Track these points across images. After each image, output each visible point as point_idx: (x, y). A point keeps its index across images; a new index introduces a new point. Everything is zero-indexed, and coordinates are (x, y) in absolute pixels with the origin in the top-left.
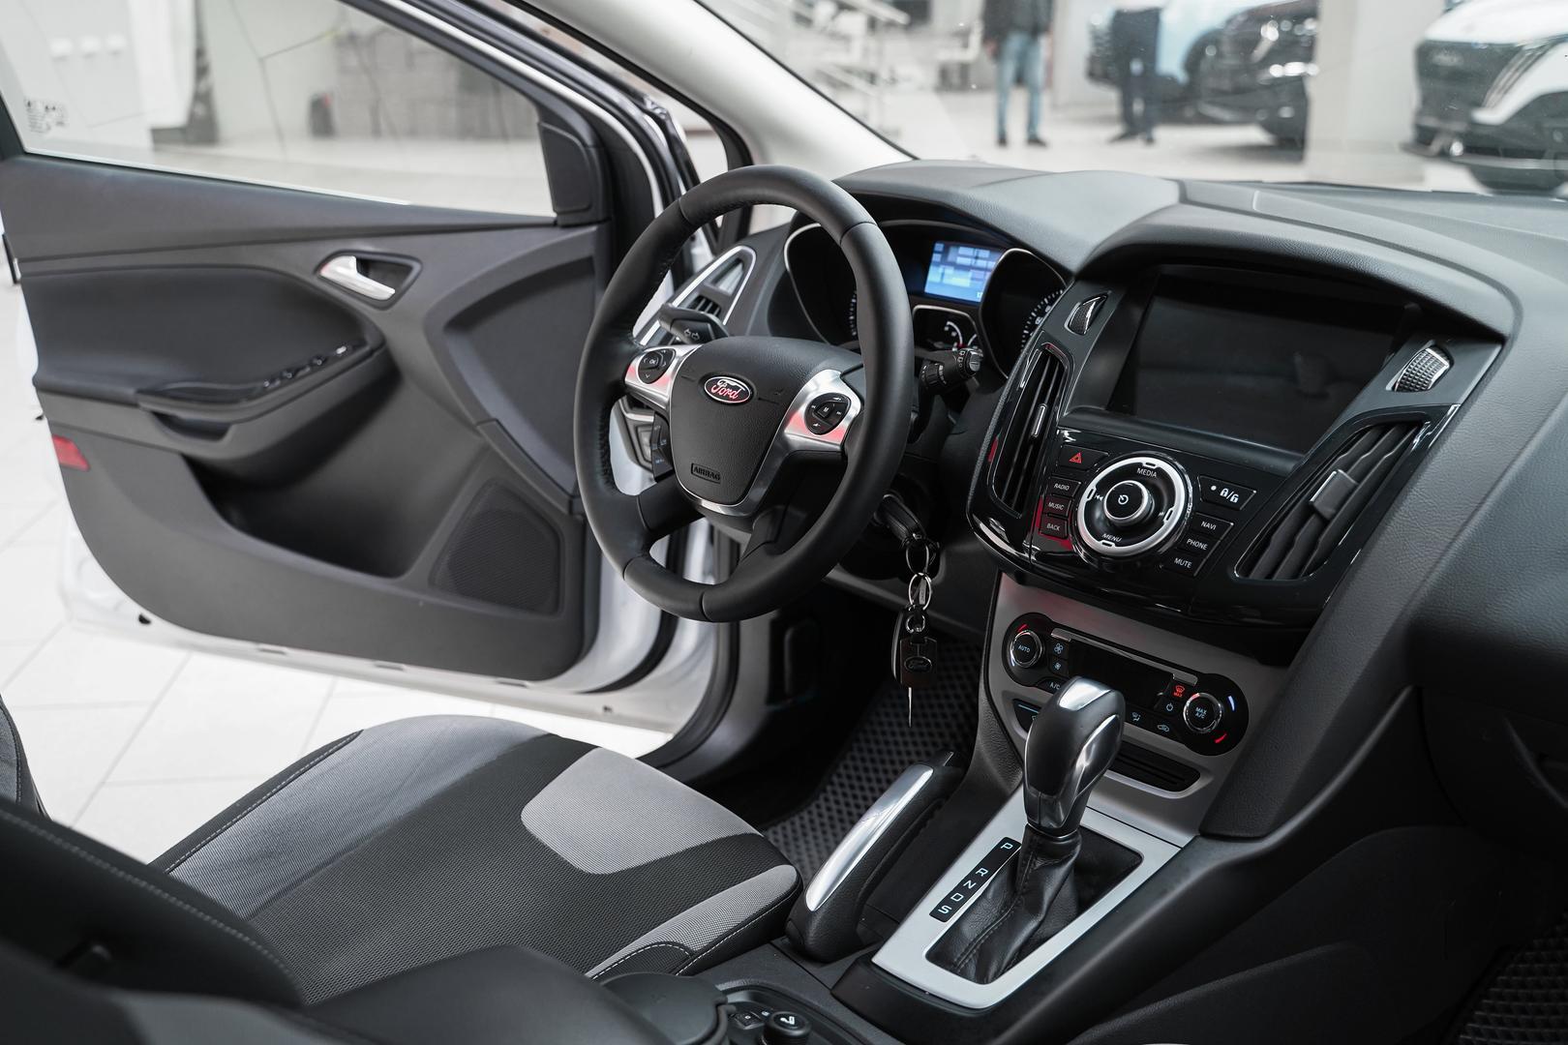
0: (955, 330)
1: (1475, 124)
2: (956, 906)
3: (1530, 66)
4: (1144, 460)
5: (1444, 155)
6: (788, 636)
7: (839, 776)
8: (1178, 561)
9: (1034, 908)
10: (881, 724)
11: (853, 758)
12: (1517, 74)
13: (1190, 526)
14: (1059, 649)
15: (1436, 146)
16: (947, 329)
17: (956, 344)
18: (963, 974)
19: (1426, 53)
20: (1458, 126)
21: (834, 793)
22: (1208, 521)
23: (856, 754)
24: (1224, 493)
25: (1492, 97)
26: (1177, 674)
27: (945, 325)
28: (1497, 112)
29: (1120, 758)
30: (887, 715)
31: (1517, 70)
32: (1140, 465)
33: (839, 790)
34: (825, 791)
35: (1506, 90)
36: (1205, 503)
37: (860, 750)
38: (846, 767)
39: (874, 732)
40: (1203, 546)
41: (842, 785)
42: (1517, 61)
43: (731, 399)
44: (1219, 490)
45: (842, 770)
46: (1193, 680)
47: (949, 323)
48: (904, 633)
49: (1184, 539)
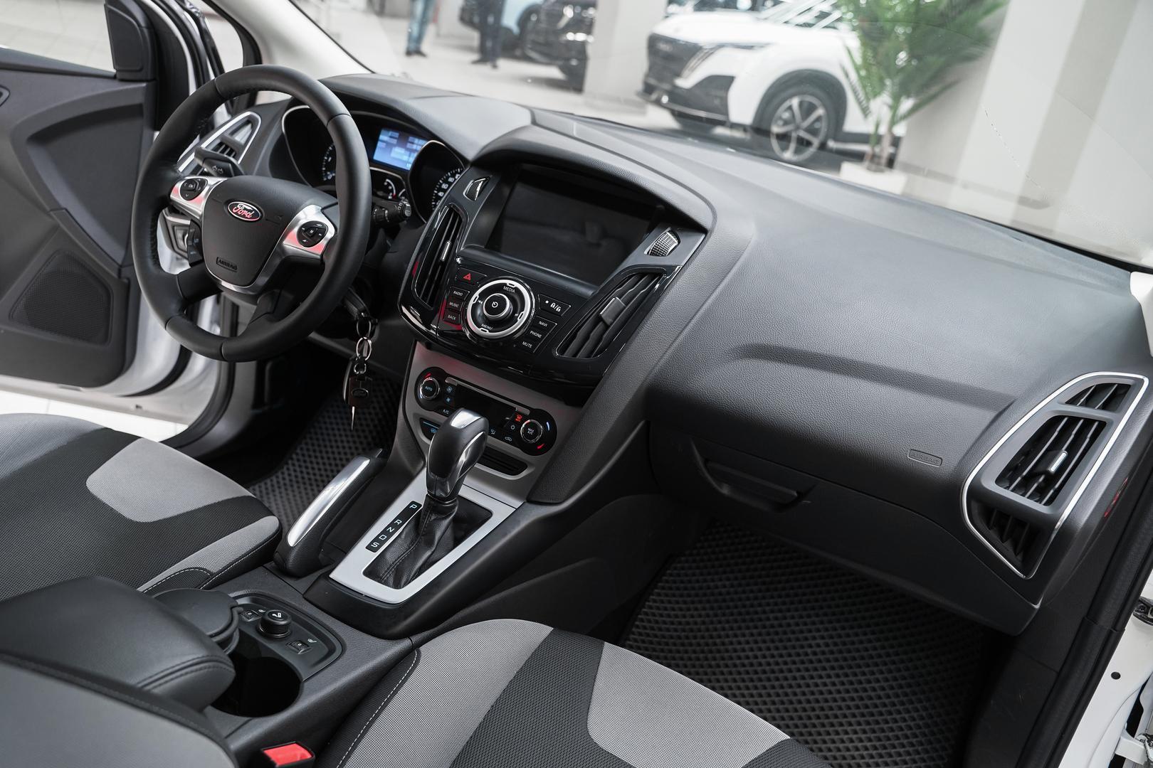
0: (391, 185)
1: (676, 87)
2: (382, 543)
3: (706, 57)
4: (508, 282)
5: (658, 103)
6: (268, 367)
7: (297, 454)
8: (524, 343)
9: (429, 543)
10: (325, 423)
11: (306, 444)
12: (699, 62)
13: (532, 323)
14: (449, 389)
15: (654, 96)
16: (386, 184)
17: (391, 194)
18: (386, 583)
19: (654, 41)
20: (666, 86)
21: (294, 465)
22: (543, 321)
23: (309, 441)
24: (553, 305)
25: (686, 72)
26: (518, 408)
27: (385, 181)
28: (686, 82)
29: (485, 456)
30: (329, 417)
31: (699, 60)
32: (505, 284)
33: (297, 463)
34: (287, 464)
35: (693, 69)
36: (542, 310)
37: (311, 439)
38: (302, 449)
39: (321, 428)
40: (539, 336)
41: (298, 460)
42: (700, 55)
43: (247, 218)
44: (550, 304)
45: (298, 451)
46: (527, 412)
47: (387, 180)
48: (352, 374)
49: (528, 331)
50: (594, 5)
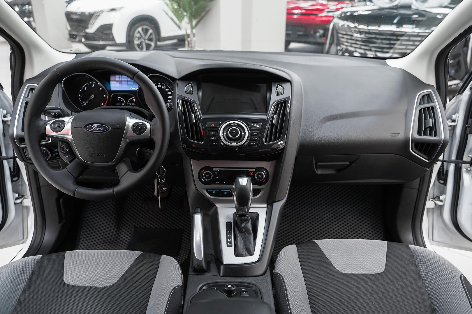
0: (122, 99)
1: (87, 33)
2: (231, 242)
3: (97, 18)
4: (232, 122)
5: (80, 41)
6: (61, 201)
7: (82, 236)
8: (252, 143)
9: (249, 233)
10: (88, 217)
11: (84, 229)
12: (95, 20)
13: (251, 135)
14: (216, 173)
15: (77, 39)
16: (119, 99)
17: (123, 103)
18: (246, 256)
19: (69, 15)
20: (82, 34)
21: (83, 241)
22: (255, 133)
23: (84, 228)
24: (255, 125)
25: (90, 26)
26: (250, 170)
27: (118, 98)
28: (92, 29)
30: (89, 214)
31: (94, 19)
32: (231, 123)
33: (84, 240)
34: (80, 242)
35: (93, 24)
37: (85, 226)
38: (83, 232)
39: (87, 220)
40: (256, 138)
41: (84, 238)
42: (94, 17)
44: (254, 125)
45: (82, 234)
46: (254, 170)
47: (119, 98)
49: (251, 138)
50: (29, 4)
